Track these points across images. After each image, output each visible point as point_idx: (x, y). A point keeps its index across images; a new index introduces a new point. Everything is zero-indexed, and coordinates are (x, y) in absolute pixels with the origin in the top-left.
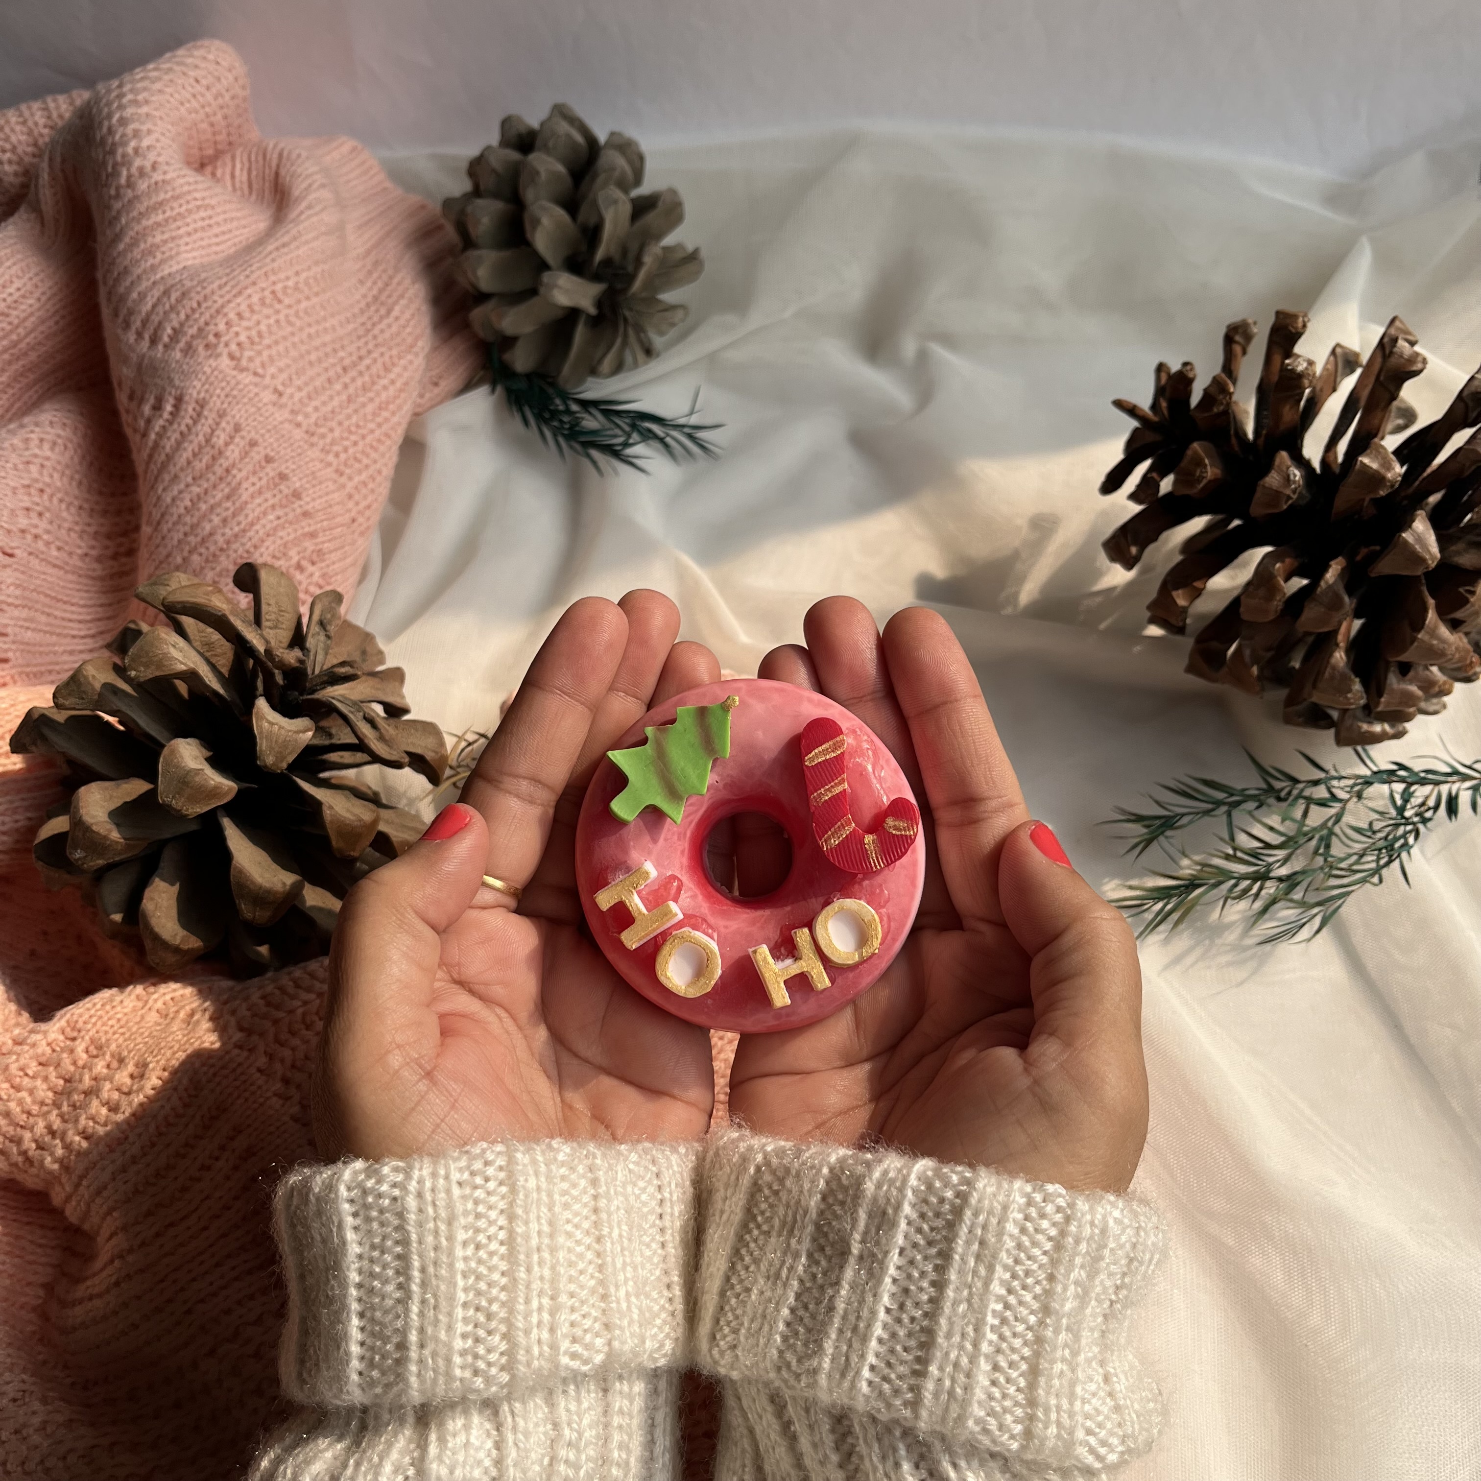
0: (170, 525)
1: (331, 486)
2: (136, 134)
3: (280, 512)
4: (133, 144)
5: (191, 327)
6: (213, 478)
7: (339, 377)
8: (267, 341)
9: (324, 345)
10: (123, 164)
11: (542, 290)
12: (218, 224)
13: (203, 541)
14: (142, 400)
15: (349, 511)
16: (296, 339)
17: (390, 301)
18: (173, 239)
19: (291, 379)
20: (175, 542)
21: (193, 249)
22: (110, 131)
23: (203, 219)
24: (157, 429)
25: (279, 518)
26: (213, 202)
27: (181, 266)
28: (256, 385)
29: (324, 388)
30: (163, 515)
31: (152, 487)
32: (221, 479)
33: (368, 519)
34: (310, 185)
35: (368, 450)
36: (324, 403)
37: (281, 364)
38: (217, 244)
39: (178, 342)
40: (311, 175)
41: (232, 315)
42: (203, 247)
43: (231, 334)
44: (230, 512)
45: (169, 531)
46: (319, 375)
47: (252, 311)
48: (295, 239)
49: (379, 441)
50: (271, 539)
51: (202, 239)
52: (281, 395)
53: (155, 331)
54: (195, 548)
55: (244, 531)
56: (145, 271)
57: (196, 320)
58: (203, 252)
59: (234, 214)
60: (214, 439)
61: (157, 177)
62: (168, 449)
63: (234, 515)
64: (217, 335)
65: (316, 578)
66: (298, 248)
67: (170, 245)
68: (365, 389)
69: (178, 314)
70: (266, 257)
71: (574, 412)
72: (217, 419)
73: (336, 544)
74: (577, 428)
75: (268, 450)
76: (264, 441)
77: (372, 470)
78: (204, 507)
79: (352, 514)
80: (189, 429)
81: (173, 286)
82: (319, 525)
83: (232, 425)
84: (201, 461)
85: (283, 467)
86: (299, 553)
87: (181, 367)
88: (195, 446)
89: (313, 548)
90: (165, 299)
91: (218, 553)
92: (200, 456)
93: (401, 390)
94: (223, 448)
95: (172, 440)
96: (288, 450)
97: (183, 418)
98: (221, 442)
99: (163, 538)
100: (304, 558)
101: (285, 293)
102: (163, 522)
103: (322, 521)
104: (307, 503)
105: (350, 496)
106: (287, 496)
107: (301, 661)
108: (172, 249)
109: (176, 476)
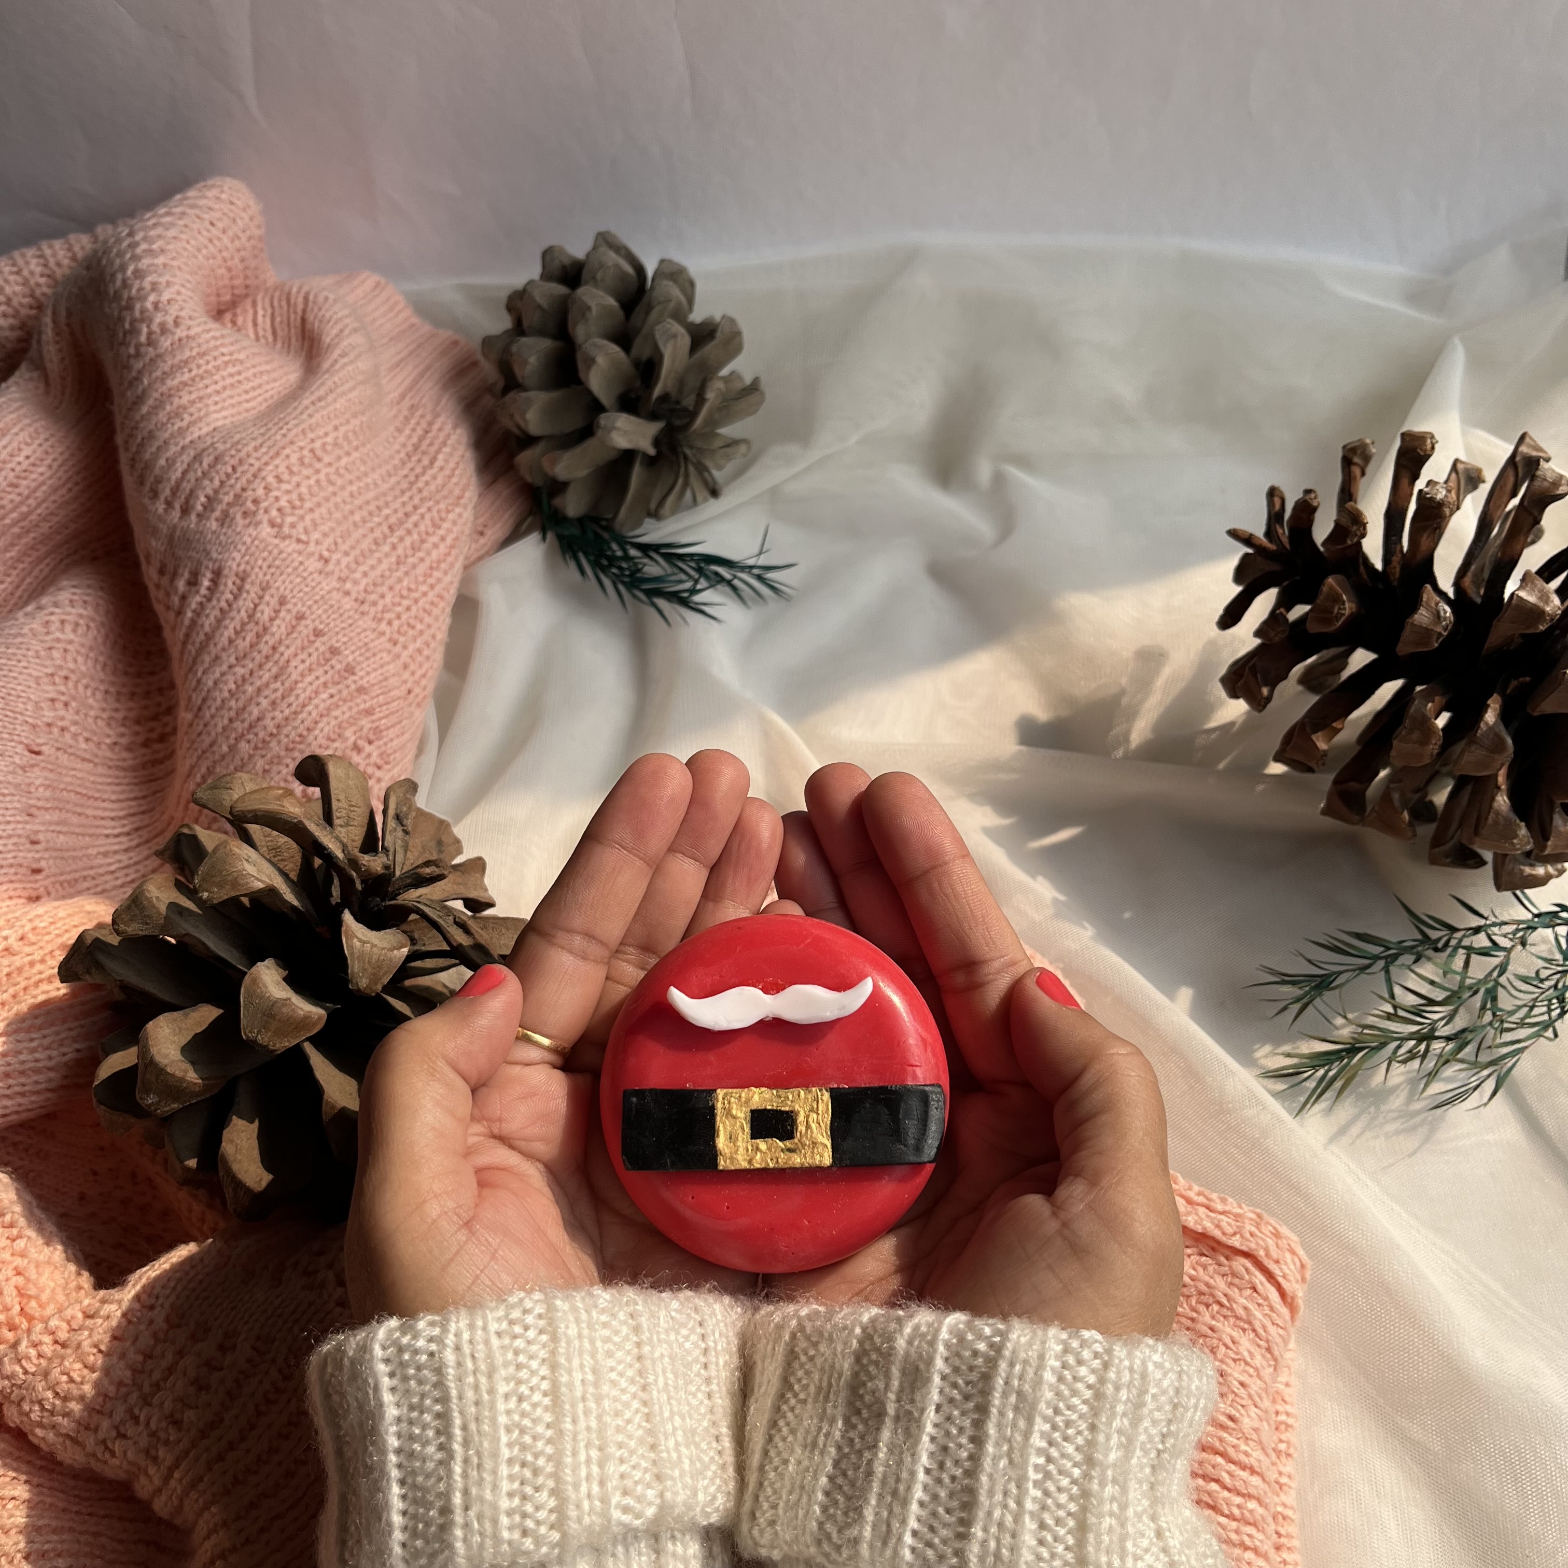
0: (213, 710)
1: (386, 657)
2: (154, 287)
3: (333, 691)
4: (152, 298)
5: (227, 494)
6: (258, 657)
7: (385, 537)
8: (308, 505)
9: (368, 503)
10: (142, 320)
11: (599, 432)
12: (248, 379)
13: (251, 727)
14: (175, 575)
15: (405, 682)
16: (338, 499)
18: (201, 399)
19: (336, 544)
20: (220, 729)
21: (223, 409)
22: (125, 284)
23: (231, 375)
24: (193, 606)
25: (332, 696)
26: (242, 356)
27: (211, 428)
28: (300, 553)
29: (371, 551)
30: (204, 700)
31: (191, 669)
32: (267, 658)
33: (425, 688)
34: (341, 331)
35: (422, 614)
36: (373, 567)
37: (325, 528)
38: (248, 401)
39: (213, 510)
40: (341, 319)
41: (271, 479)
42: (233, 406)
43: (271, 499)
44: (279, 694)
45: (212, 717)
46: (364, 536)
47: (291, 473)
48: (331, 390)
49: (432, 603)
50: (325, 719)
51: (231, 397)
52: (327, 561)
53: (187, 501)
54: (243, 735)
55: (295, 713)
56: (172, 435)
57: (232, 486)
58: (234, 411)
59: (264, 367)
60: (258, 615)
61: (180, 333)
62: (207, 628)
63: (283, 698)
64: (256, 502)
65: (375, 758)
66: (335, 400)
67: (199, 405)
68: (415, 548)
69: (211, 480)
70: (301, 413)
71: (633, 558)
72: (260, 593)
73: (394, 719)
74: (639, 575)
75: (317, 622)
76: (312, 613)
77: (426, 636)
78: (250, 689)
79: (409, 685)
80: (230, 605)
81: (204, 450)
82: (375, 701)
83: (276, 599)
84: (244, 639)
85: (333, 641)
86: (355, 733)
87: (218, 538)
88: (237, 623)
89: (369, 725)
90: (196, 465)
91: (268, 739)
92: (243, 634)
93: (452, 547)
94: (268, 624)
95: (212, 618)
96: (338, 622)
97: (223, 593)
98: (266, 617)
99: (205, 725)
100: (360, 738)
101: (325, 451)
102: (205, 707)
103: (378, 696)
104: (362, 678)
105: (406, 666)
106: (339, 672)
107: (387, 867)
108: (200, 410)
109: (217, 658)
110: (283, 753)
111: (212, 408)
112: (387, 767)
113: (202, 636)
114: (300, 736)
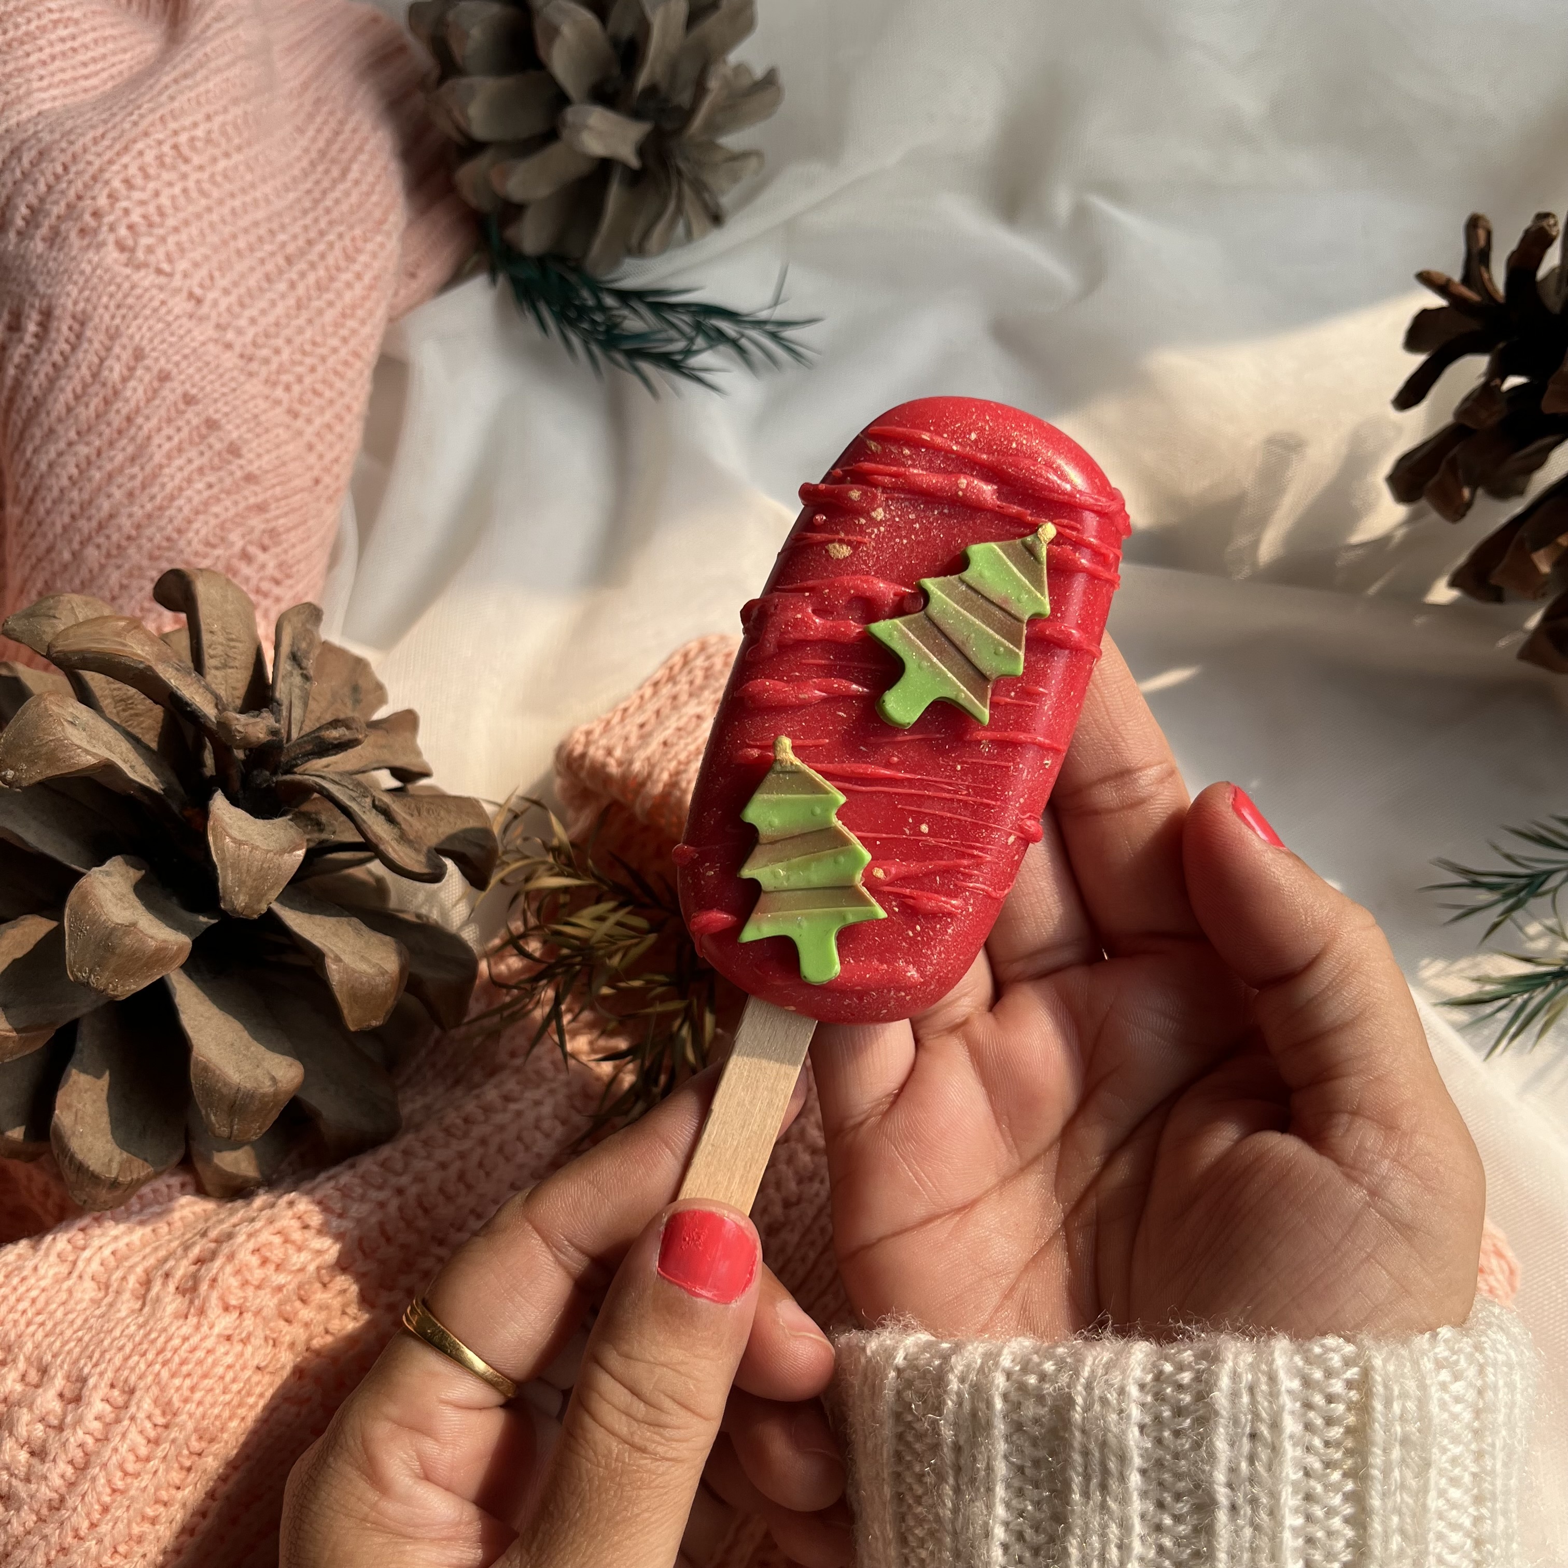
0: (49, 503)
1: (283, 434)
3: (212, 478)
5: (56, 203)
6: (107, 431)
7: (281, 272)
8: (171, 222)
9: (256, 224)
11: (566, 134)
12: (86, 47)
13: (101, 527)
15: (310, 468)
16: (215, 217)
17: (345, 156)
18: (20, 71)
19: (212, 278)
20: (59, 529)
21: (50, 86)
23: (63, 40)
24: (16, 359)
25: (210, 486)
26: (77, 14)
27: (34, 112)
28: (161, 288)
29: (261, 290)
30: (36, 490)
31: (17, 447)
32: (120, 432)
33: (338, 477)
35: (332, 378)
36: (263, 312)
37: (197, 255)
38: (86, 77)
39: (38, 226)
41: (117, 184)
42: (65, 83)
43: (118, 212)
44: (137, 483)
45: (48, 512)
46: (252, 269)
47: (147, 177)
48: (201, 65)
49: (346, 363)
50: (201, 518)
51: (63, 70)
52: (199, 301)
53: (2, 215)
54: (90, 538)
55: (161, 508)
57: (63, 192)
58: (67, 90)
59: (109, 32)
60: (106, 373)
62: (36, 390)
63: (144, 487)
64: (96, 214)
65: (271, 570)
66: (207, 79)
67: (18, 80)
68: (320, 288)
69: (35, 184)
70: (160, 93)
71: (610, 309)
72: (107, 342)
73: (293, 519)
74: (616, 332)
75: (188, 386)
76: (180, 373)
77: (338, 407)
78: (97, 475)
79: (316, 473)
80: (66, 359)
81: (23, 142)
82: (270, 493)
83: (130, 351)
84: (87, 406)
85: (211, 411)
86: (243, 536)
87: (45, 264)
88: (76, 383)
89: (263, 526)
90: (14, 162)
91: (124, 543)
92: (85, 399)
93: (371, 288)
94: (119, 386)
95: (42, 376)
96: (217, 385)
97: (55, 342)
98: (116, 377)
99: (40, 524)
100: (251, 542)
101: (193, 148)
102: (38, 499)
103: (274, 486)
104: (250, 462)
105: (310, 447)
106: (219, 454)
107: (274, 732)
108: (18, 87)
109: (51, 431)
110: (145, 563)
111: (36, 85)
112: (289, 582)
113: (29, 402)
114: (169, 539)
